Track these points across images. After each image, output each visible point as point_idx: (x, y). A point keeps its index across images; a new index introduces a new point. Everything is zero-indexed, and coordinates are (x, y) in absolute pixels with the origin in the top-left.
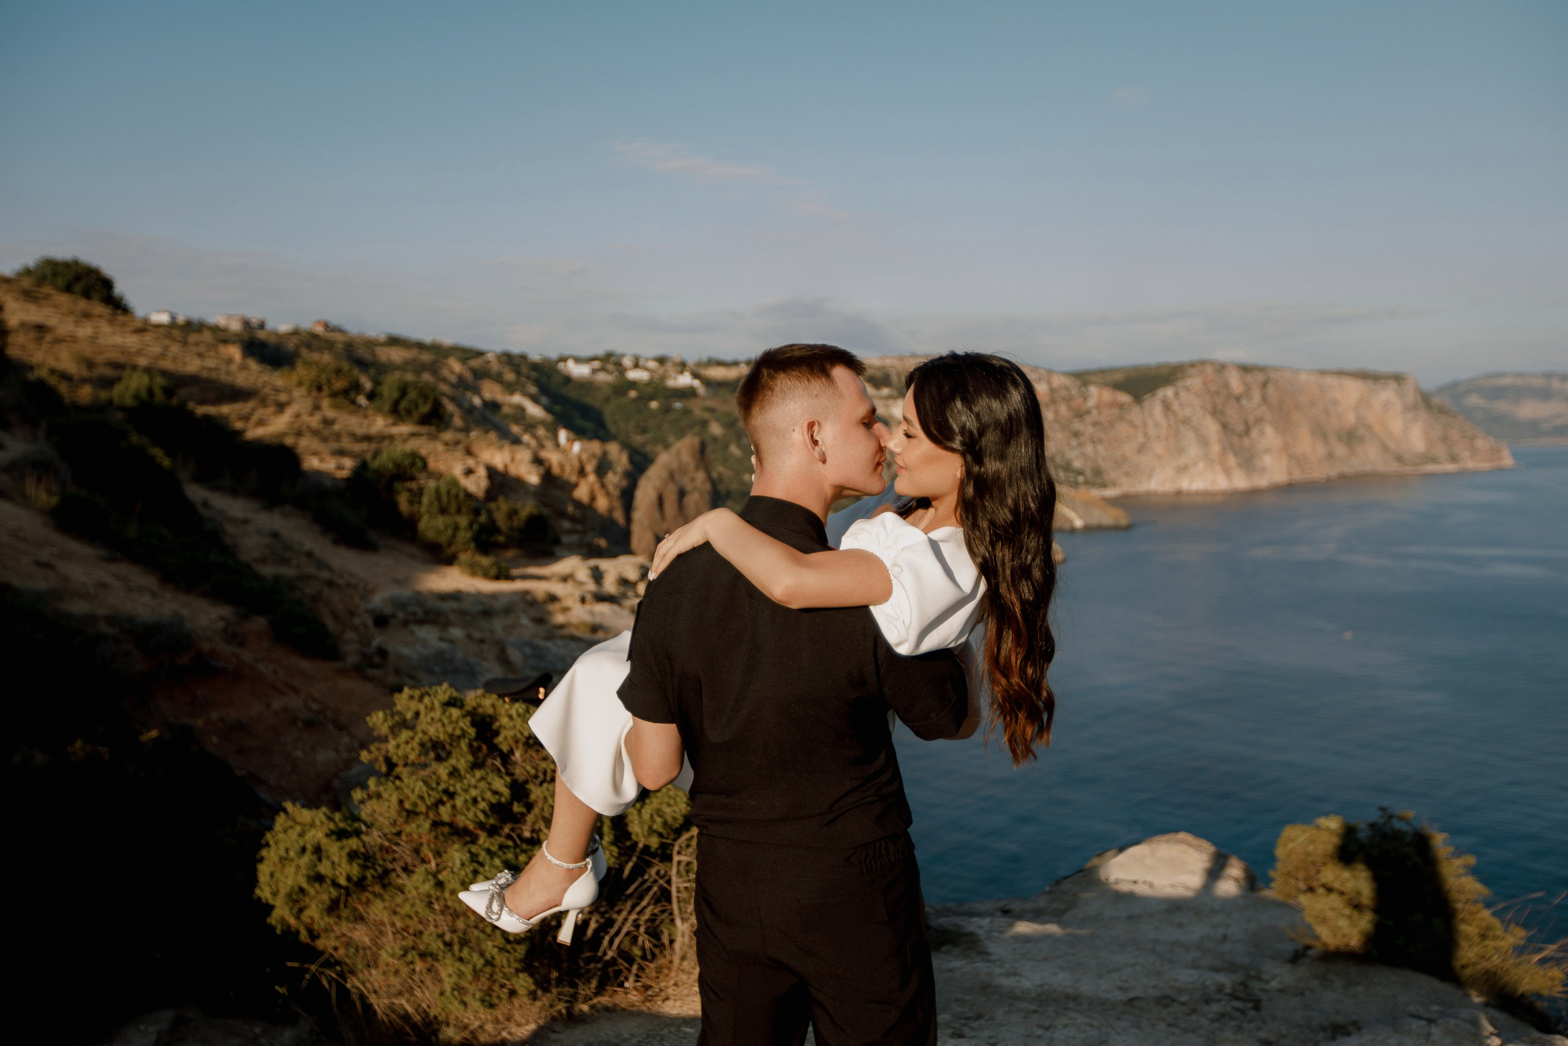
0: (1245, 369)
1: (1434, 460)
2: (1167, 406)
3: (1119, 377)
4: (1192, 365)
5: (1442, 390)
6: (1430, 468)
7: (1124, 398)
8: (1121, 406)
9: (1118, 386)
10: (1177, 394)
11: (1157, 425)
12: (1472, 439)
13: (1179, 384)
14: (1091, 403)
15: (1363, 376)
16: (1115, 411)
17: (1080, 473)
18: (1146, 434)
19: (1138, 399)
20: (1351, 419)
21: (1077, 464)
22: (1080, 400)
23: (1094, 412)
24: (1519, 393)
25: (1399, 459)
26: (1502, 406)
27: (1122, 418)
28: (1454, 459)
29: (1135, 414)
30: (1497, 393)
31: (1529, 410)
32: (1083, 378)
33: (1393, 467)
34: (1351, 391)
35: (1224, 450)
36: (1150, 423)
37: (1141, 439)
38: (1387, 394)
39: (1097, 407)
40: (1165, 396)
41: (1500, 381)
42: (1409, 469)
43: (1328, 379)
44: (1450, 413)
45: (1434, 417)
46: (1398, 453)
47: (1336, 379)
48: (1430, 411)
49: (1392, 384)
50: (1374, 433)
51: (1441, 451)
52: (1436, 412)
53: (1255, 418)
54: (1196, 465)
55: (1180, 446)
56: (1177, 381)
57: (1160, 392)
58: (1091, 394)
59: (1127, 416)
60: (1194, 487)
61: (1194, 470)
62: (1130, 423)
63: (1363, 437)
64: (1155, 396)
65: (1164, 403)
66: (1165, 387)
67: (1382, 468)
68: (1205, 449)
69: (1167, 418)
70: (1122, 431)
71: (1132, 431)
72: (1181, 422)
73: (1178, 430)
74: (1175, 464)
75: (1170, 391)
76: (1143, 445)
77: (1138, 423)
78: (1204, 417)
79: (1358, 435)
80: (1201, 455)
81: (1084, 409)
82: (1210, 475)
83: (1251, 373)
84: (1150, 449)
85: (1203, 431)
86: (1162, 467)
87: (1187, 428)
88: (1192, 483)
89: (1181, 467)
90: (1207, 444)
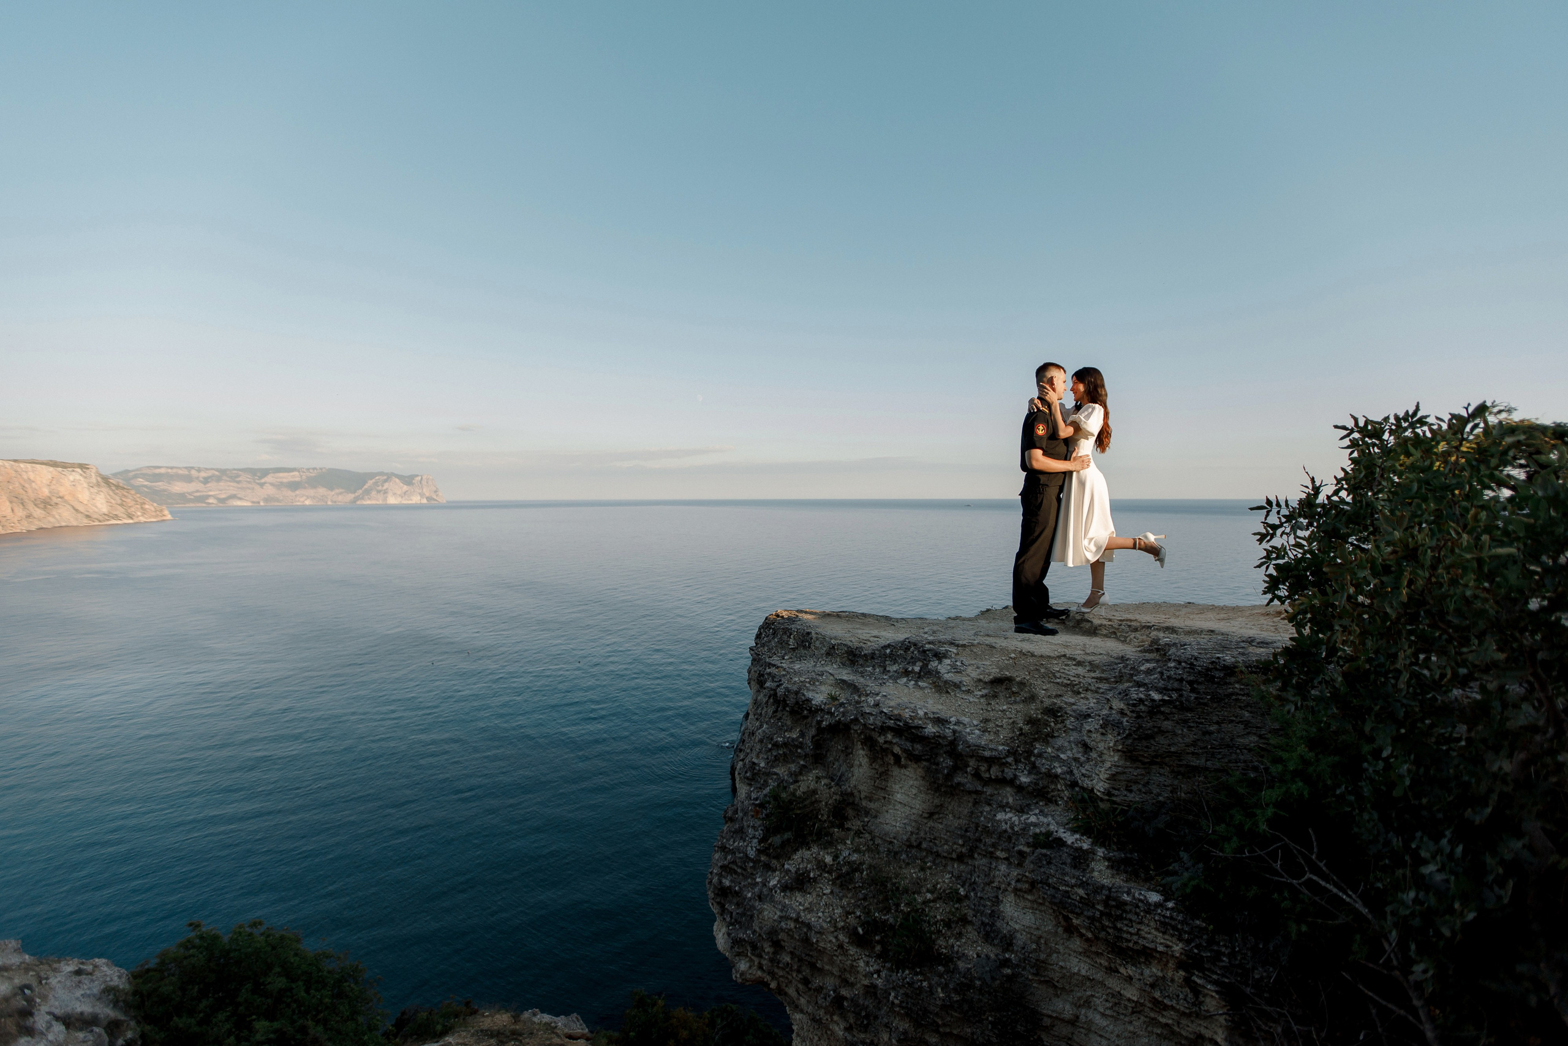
1: (116, 517)
5: (115, 475)
6: (113, 522)
12: (143, 504)
15: (54, 464)
20: (46, 492)
24: (171, 478)
25: (88, 516)
26: (160, 485)
28: (130, 517)
30: (157, 477)
31: (178, 487)
33: (86, 522)
34: (45, 474)
38: (76, 476)
41: (157, 471)
42: (97, 523)
43: (22, 465)
44: (123, 488)
45: (113, 490)
46: (87, 513)
47: (29, 466)
48: (110, 487)
49: (79, 470)
50: (66, 502)
51: (120, 511)
52: (114, 488)
63: (56, 504)
67: (75, 523)
79: (52, 503)
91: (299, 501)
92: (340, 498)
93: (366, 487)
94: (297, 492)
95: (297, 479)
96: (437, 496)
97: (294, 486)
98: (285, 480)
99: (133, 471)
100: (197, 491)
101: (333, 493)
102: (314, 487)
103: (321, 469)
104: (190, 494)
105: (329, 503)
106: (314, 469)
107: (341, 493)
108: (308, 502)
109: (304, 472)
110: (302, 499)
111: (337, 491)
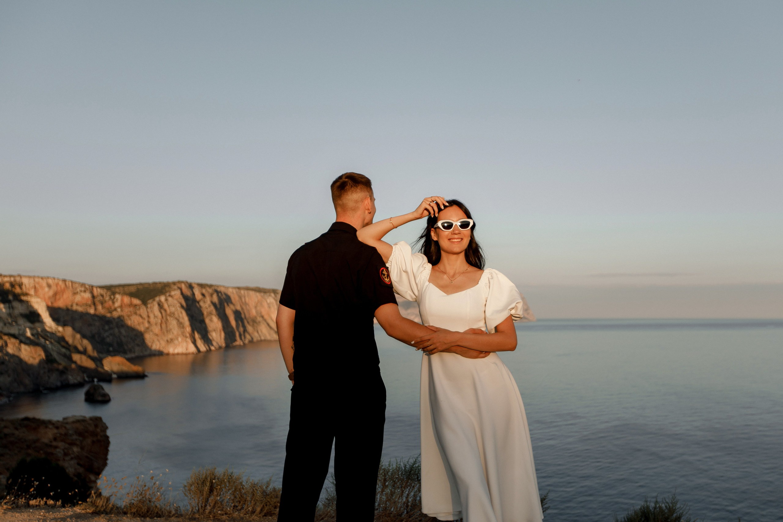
0: (201, 286)
2: (160, 306)
3: (133, 289)
4: (174, 283)
7: (136, 301)
8: (136, 305)
9: (132, 295)
10: (166, 300)
11: (155, 317)
13: (168, 294)
14: (117, 304)
16: (131, 309)
17: (110, 345)
18: (149, 322)
19: (145, 303)
21: (108, 340)
22: (110, 303)
23: (119, 310)
27: (136, 313)
29: (143, 311)
32: (111, 289)
35: (193, 331)
36: (152, 316)
37: (147, 325)
39: (121, 307)
40: (160, 301)
53: (207, 313)
54: (177, 339)
55: (168, 328)
56: (166, 292)
57: (157, 299)
58: (117, 300)
59: (138, 312)
60: (176, 351)
61: (176, 342)
62: (141, 316)
63: (259, 322)
64: (154, 300)
65: (159, 305)
66: (160, 295)
67: (269, 338)
68: (182, 330)
69: (161, 313)
70: (136, 322)
71: (141, 320)
72: (170, 316)
73: (167, 320)
74: (165, 339)
75: (163, 298)
76: (148, 328)
77: (145, 316)
78: (181, 313)
79: (257, 321)
80: (180, 333)
81: (113, 308)
82: (185, 344)
83: (205, 288)
84: (152, 331)
85: (181, 320)
86: (159, 341)
87: (172, 319)
88: (174, 350)
89: (169, 340)
90: (183, 327)
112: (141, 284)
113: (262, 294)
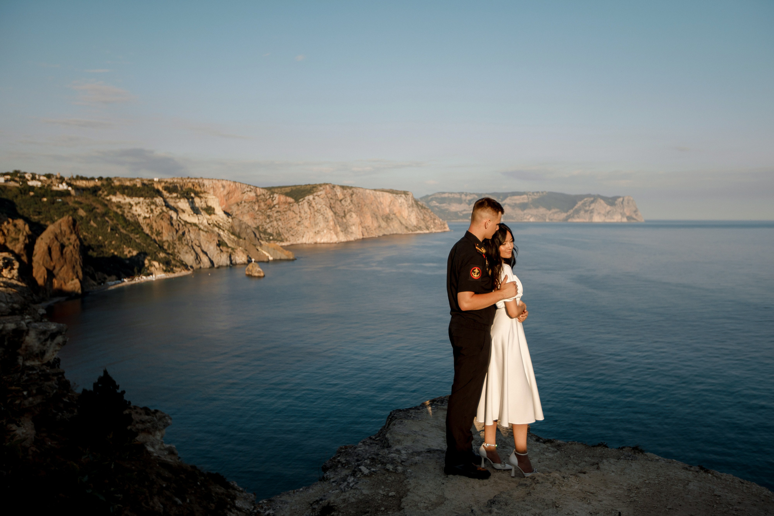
0: (343, 187)
1: (420, 228)
2: (310, 204)
3: (288, 190)
4: (320, 185)
5: (422, 198)
6: (419, 232)
7: (291, 200)
8: (290, 203)
9: (287, 194)
10: (314, 199)
11: (305, 213)
12: (435, 219)
13: (315, 194)
14: (275, 202)
15: (392, 192)
16: (286, 206)
17: (271, 235)
18: (300, 217)
19: (297, 201)
20: (388, 210)
21: (269, 231)
22: (270, 200)
23: (277, 206)
24: (450, 200)
25: (407, 228)
26: (444, 206)
27: (290, 210)
28: (427, 228)
29: (296, 207)
30: (443, 200)
31: (454, 207)
32: (271, 190)
33: (405, 231)
34: (387, 198)
35: (335, 224)
36: (302, 211)
38: (401, 200)
39: (278, 204)
40: (309, 200)
41: (443, 196)
42: (410, 232)
43: (378, 193)
44: (425, 208)
45: (420, 210)
46: (406, 225)
47: (381, 193)
48: (418, 207)
49: (403, 195)
50: (397, 217)
51: (422, 224)
52: (420, 208)
53: (348, 210)
54: (323, 231)
55: (316, 222)
56: (314, 192)
57: (307, 198)
58: (276, 198)
59: (292, 209)
60: (322, 241)
61: (322, 233)
62: (293, 211)
63: (392, 219)
64: (304, 199)
65: (308, 203)
66: (309, 195)
67: (400, 232)
68: (327, 224)
69: (310, 209)
70: (290, 215)
71: (294, 215)
72: (316, 211)
73: (315, 215)
74: (314, 230)
75: (311, 197)
76: (300, 222)
77: (297, 212)
78: (326, 209)
79: (390, 218)
80: (325, 226)
81: (272, 205)
82: (329, 235)
83: (346, 189)
84: (303, 224)
85: (326, 216)
86: (308, 232)
87: (319, 214)
88: (321, 239)
89: (317, 232)
90: (328, 222)
91: (526, 219)
92: (556, 217)
93: (576, 207)
94: (525, 212)
95: (526, 201)
96: (636, 215)
97: (524, 206)
98: (518, 202)
99: (431, 196)
100: (465, 210)
101: (551, 212)
102: (537, 207)
103: (542, 192)
104: (461, 212)
105: (547, 220)
106: (537, 192)
107: (556, 213)
108: (532, 220)
109: (530, 195)
110: (528, 217)
111: (553, 210)
112: (295, 186)
113: (395, 195)
